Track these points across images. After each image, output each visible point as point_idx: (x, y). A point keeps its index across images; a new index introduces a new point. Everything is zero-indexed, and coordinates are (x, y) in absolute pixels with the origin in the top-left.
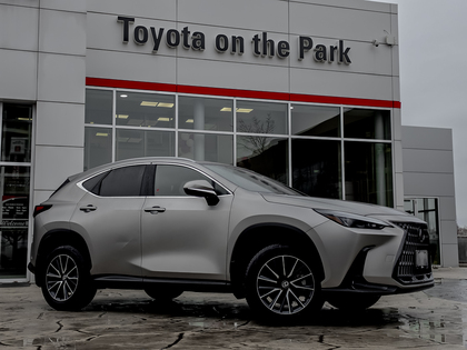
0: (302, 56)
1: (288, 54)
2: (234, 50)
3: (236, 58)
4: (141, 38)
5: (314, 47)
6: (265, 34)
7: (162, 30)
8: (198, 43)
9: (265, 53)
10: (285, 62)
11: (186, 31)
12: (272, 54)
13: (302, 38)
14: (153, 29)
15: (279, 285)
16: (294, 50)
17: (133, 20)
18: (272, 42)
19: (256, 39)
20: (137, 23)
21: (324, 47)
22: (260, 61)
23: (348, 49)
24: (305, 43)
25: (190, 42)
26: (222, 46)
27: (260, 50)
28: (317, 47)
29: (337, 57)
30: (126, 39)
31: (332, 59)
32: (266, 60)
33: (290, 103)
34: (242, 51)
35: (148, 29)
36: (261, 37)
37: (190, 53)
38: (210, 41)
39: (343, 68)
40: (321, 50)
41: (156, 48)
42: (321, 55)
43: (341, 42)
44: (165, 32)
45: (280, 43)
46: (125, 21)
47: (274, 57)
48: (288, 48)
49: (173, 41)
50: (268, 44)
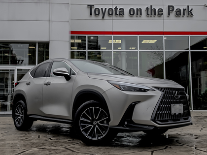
0: (169, 14)
1: (162, 14)
2: (137, 14)
3: (139, 18)
4: (97, 13)
5: (175, 10)
6: (151, 6)
7: (106, 9)
8: (122, 13)
9: (152, 14)
10: (162, 18)
11: (116, 8)
12: (155, 14)
13: (169, 6)
14: (102, 9)
15: (91, 123)
16: (165, 12)
17: (94, 6)
18: (155, 9)
19: (147, 9)
20: (95, 7)
21: (180, 9)
22: (150, 18)
23: (192, 9)
24: (171, 9)
25: (118, 13)
26: (132, 13)
27: (149, 13)
28: (177, 10)
29: (186, 13)
30: (91, 14)
31: (184, 15)
32: (153, 18)
33: (164, 36)
34: (141, 14)
35: (100, 9)
36: (149, 8)
37: (119, 18)
38: (127, 12)
39: (190, 18)
40: (178, 11)
41: (103, 17)
42: (178, 13)
43: (188, 6)
44: (107, 9)
45: (159, 9)
46: (91, 6)
47: (156, 16)
48: (162, 11)
49: (111, 13)
50: (153, 10)
